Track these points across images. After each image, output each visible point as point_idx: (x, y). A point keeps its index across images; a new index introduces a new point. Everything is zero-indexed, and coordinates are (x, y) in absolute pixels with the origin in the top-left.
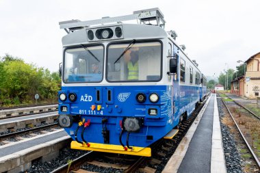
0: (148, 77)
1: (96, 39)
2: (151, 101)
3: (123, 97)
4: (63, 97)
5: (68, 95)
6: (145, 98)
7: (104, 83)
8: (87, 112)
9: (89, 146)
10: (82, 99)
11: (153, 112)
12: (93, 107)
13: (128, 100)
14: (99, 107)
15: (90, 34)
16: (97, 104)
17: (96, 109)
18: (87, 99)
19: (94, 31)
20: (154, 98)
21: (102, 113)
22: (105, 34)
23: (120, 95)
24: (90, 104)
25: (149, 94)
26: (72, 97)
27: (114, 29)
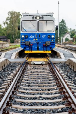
0: (48, 31)
1: (35, 19)
3: (44, 36)
7: (38, 32)
8: (32, 41)
9: (32, 52)
10: (30, 37)
11: (52, 40)
12: (34, 39)
13: (45, 37)
14: (36, 39)
15: (33, 17)
16: (35, 39)
17: (35, 40)
19: (35, 17)
22: (38, 18)
23: (43, 36)
24: (33, 38)
25: (51, 35)
26: (26, 37)
27: (41, 17)
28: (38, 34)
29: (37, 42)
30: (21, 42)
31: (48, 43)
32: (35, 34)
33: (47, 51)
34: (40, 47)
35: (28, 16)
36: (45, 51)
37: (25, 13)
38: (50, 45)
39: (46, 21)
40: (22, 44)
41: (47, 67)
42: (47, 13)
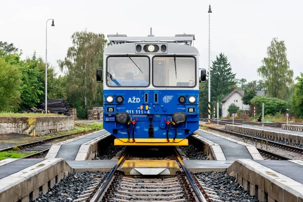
0: (178, 83)
1: (143, 52)
2: (189, 102)
3: (167, 99)
4: (110, 99)
5: (115, 98)
6: (185, 99)
7: (151, 87)
8: (135, 112)
9: (134, 141)
10: (130, 100)
11: (191, 110)
13: (171, 101)
14: (147, 107)
15: (138, 47)
16: (144, 105)
17: (144, 109)
18: (135, 101)
19: (143, 46)
20: (192, 100)
21: (149, 112)
22: (151, 48)
23: (165, 98)
25: (188, 96)
26: (120, 99)
27: (160, 46)
28: (152, 92)
29: (148, 115)
30: (106, 115)
31: (179, 116)
32: (143, 92)
33: (177, 140)
34: (156, 129)
35: (123, 42)
36: (171, 140)
37: (117, 36)
38: (185, 122)
39: (175, 56)
40: (107, 119)
41: (173, 184)
42: (177, 36)
